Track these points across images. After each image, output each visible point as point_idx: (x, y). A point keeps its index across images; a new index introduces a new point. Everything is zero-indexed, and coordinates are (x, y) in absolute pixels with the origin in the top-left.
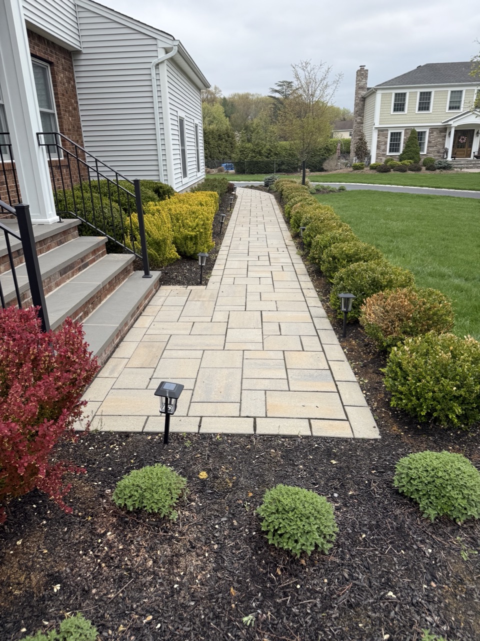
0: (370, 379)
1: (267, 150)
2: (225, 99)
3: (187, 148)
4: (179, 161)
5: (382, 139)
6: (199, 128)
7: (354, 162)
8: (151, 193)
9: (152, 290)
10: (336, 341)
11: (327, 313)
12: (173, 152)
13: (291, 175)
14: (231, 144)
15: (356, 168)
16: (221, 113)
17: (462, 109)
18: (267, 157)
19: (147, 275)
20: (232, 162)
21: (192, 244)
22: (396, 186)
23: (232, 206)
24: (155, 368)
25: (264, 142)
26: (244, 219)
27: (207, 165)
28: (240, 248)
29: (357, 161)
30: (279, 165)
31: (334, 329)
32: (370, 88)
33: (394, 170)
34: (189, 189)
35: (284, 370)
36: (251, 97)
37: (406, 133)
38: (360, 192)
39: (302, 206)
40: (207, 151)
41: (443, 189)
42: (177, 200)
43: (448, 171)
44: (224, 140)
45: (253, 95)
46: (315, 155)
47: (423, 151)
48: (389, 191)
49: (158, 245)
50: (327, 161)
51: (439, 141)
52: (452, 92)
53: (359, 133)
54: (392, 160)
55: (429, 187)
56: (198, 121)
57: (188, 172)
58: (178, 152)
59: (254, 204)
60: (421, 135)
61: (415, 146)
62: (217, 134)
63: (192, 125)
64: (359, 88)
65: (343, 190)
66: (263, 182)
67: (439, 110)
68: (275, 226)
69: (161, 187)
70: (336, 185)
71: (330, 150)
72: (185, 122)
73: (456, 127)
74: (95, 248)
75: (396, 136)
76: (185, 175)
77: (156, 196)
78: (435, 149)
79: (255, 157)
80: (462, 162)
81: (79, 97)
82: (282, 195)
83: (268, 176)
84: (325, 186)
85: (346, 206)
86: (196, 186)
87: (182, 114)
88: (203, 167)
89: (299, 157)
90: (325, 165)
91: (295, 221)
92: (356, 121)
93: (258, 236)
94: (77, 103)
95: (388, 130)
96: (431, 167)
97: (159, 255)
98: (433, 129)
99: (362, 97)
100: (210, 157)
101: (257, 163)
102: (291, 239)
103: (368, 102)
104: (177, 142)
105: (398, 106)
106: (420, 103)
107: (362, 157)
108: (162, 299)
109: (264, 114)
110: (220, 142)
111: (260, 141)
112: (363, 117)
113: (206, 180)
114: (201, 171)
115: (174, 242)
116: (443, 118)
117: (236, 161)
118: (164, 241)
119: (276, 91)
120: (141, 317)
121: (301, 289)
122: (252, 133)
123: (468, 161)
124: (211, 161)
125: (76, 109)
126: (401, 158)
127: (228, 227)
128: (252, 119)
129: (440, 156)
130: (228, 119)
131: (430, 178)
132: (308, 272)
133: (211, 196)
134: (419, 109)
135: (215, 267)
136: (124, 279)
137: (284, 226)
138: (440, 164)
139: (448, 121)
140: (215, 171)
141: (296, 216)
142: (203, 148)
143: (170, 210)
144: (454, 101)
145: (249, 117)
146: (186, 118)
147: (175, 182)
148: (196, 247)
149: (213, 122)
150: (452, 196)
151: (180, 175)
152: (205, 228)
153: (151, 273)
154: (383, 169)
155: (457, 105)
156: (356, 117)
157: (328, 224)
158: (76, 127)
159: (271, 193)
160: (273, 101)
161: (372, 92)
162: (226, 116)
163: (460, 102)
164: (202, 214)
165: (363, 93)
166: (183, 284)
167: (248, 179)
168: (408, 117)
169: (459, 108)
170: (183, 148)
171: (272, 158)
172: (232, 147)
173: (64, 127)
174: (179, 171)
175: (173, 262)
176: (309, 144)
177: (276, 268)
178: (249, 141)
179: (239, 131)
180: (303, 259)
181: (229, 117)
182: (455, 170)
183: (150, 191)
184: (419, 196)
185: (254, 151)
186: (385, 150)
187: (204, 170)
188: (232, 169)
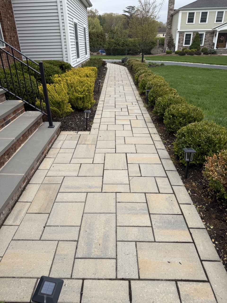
0: (215, 225)
1: (122, 43)
2: (100, 15)
3: (79, 41)
4: (74, 49)
5: (181, 37)
6: (86, 30)
7: (167, 49)
8: (57, 68)
9: (55, 136)
10: (181, 183)
11: (170, 154)
12: (71, 43)
13: (134, 56)
14: (104, 39)
15: (168, 53)
16: (98, 23)
17: (222, 22)
18: (122, 47)
19: (51, 126)
20: (104, 49)
21: (81, 102)
22: (190, 63)
23: (105, 74)
24: (49, 214)
25: (120, 39)
26: (112, 82)
27: (91, 50)
28: (110, 102)
29: (168, 49)
30: (128, 51)
31: (178, 170)
32: (176, 10)
33: (187, 54)
34: (81, 65)
35: (148, 216)
36: (113, 15)
37: (193, 35)
38: (172, 67)
39: (145, 76)
40: (91, 43)
41: (214, 65)
42: (72, 73)
43: (214, 55)
44: (100, 38)
45: (114, 14)
46: (147, 46)
47: (202, 44)
48: (187, 66)
49: (59, 104)
50: (153, 49)
51: (210, 39)
52: (218, 12)
53: (169, 34)
54: (186, 49)
55: (207, 64)
56: (86, 26)
57: (80, 55)
58: (74, 43)
59: (116, 73)
60: (201, 36)
61: (198, 41)
62: (97, 34)
63: (82, 28)
64: (170, 9)
65: (163, 65)
66: (121, 60)
67: (211, 22)
68: (129, 87)
69: (64, 65)
70: (159, 62)
71: (154, 43)
72: (78, 26)
73: (219, 31)
74: (15, 109)
75: (188, 36)
76: (78, 56)
77: (60, 71)
78: (207, 43)
79: (116, 47)
80: (221, 50)
81: (14, 9)
82: (132, 68)
83: (124, 57)
84: (154, 63)
85: (167, 75)
86: (85, 63)
87: (76, 21)
88: (89, 52)
89: (138, 47)
90: (152, 52)
91: (142, 85)
92: (168, 28)
93: (120, 94)
94: (13, 13)
95: (184, 33)
96: (206, 53)
97: (60, 110)
98: (207, 32)
99: (172, 15)
100: (93, 46)
101: (117, 49)
102: (139, 96)
103: (174, 17)
104: (73, 38)
105: (190, 19)
106: (201, 18)
107: (171, 47)
108: (61, 143)
109: (120, 24)
110: (98, 38)
111: (118, 38)
112: (171, 25)
113: (90, 59)
114: (88, 54)
115: (70, 101)
116: (213, 26)
117: (106, 48)
118: (62, 101)
119: (126, 12)
120: (45, 159)
121: (150, 134)
122: (114, 34)
123: (224, 50)
124: (93, 48)
125: (12, 16)
126: (191, 48)
127: (103, 88)
128: (114, 27)
129: (210, 47)
130: (102, 26)
131: (206, 59)
132: (152, 120)
133: (93, 70)
134: (201, 22)
135: (96, 116)
136: (35, 129)
137: (134, 87)
138: (211, 51)
139: (215, 28)
140: (95, 54)
141: (142, 82)
142: (88, 41)
143: (67, 80)
144: (219, 17)
145: (113, 26)
146: (78, 24)
147: (72, 61)
148: (84, 104)
149: (94, 28)
150: (220, 69)
151: (75, 57)
152: (89, 92)
153: (54, 123)
154: (182, 53)
155: (221, 19)
156: (168, 26)
157: (164, 89)
158: (13, 28)
159: (125, 66)
160: (125, 17)
161: (177, 12)
162: (101, 25)
163: (222, 18)
164: (87, 83)
165: (172, 12)
166: (75, 130)
167: (113, 58)
168: (195, 25)
169: (221, 21)
170: (77, 41)
171: (124, 47)
172: (104, 41)
173: (5, 28)
174: (75, 54)
175: (69, 114)
176: (146, 39)
177: (133, 118)
178: (113, 38)
179: (107, 33)
180: (148, 110)
181: (103, 26)
182: (218, 54)
183: (56, 67)
184: (203, 69)
185: (116, 44)
186: (182, 44)
187: (89, 54)
188: (104, 53)
